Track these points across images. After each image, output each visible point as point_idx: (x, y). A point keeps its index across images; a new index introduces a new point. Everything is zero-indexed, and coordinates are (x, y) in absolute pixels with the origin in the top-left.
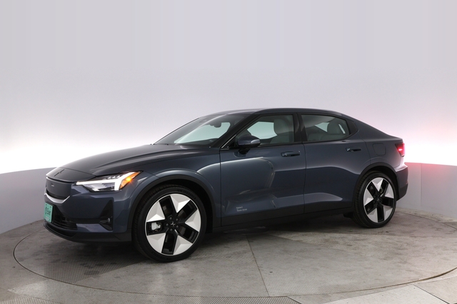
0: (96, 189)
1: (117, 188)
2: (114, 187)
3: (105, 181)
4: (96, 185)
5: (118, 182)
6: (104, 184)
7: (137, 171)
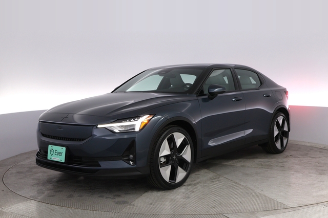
0: (117, 131)
1: (137, 129)
2: (134, 129)
3: (124, 124)
4: (116, 127)
5: (138, 124)
6: (122, 126)
7: (150, 115)
